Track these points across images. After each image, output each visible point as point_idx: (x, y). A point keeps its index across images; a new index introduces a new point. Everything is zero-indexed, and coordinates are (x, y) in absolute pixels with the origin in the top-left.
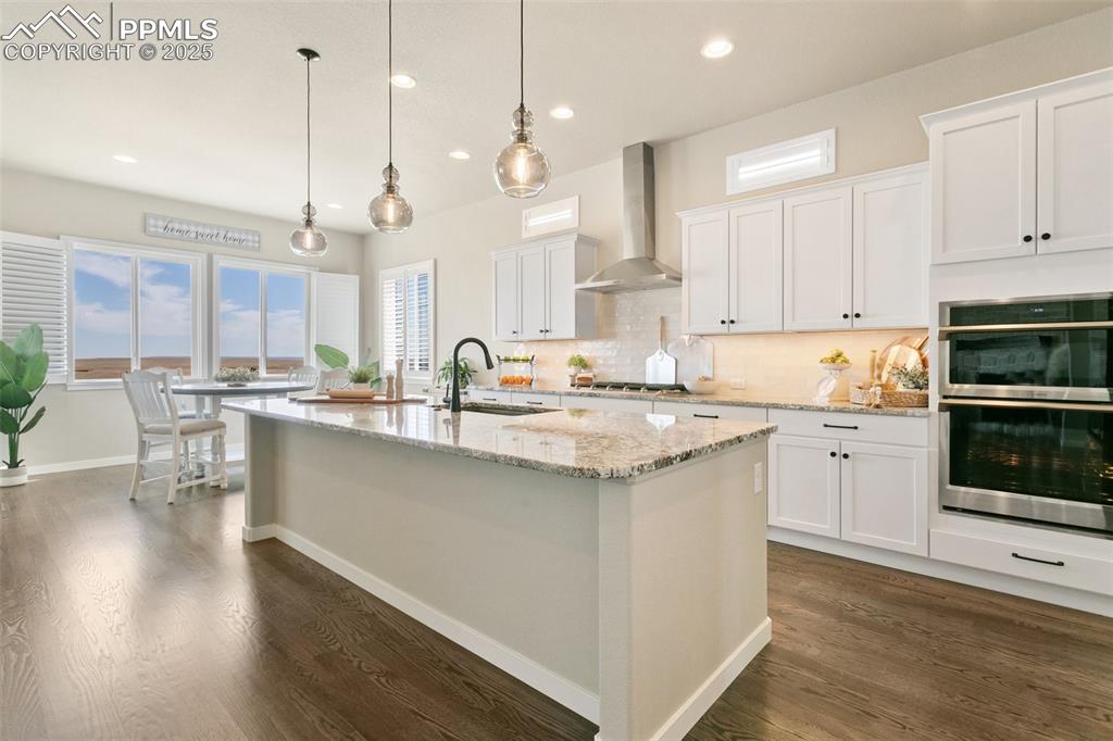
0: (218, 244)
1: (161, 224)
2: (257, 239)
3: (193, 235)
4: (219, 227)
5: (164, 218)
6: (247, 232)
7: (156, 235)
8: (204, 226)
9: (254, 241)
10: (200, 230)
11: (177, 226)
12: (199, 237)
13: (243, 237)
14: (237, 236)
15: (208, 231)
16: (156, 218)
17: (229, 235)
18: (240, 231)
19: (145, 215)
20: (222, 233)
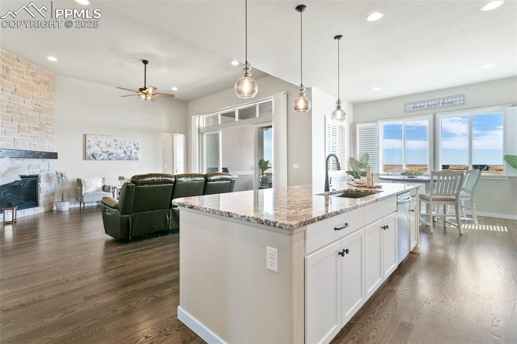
0: (439, 107)
1: (412, 106)
2: (462, 99)
3: (426, 107)
4: (439, 99)
5: (413, 103)
6: (456, 97)
7: (410, 111)
8: (431, 101)
9: (460, 101)
10: (430, 103)
11: (419, 105)
12: (429, 107)
13: (454, 100)
14: (450, 100)
15: (433, 103)
16: (410, 104)
17: (445, 102)
18: (452, 97)
19: (405, 104)
20: (441, 101)
